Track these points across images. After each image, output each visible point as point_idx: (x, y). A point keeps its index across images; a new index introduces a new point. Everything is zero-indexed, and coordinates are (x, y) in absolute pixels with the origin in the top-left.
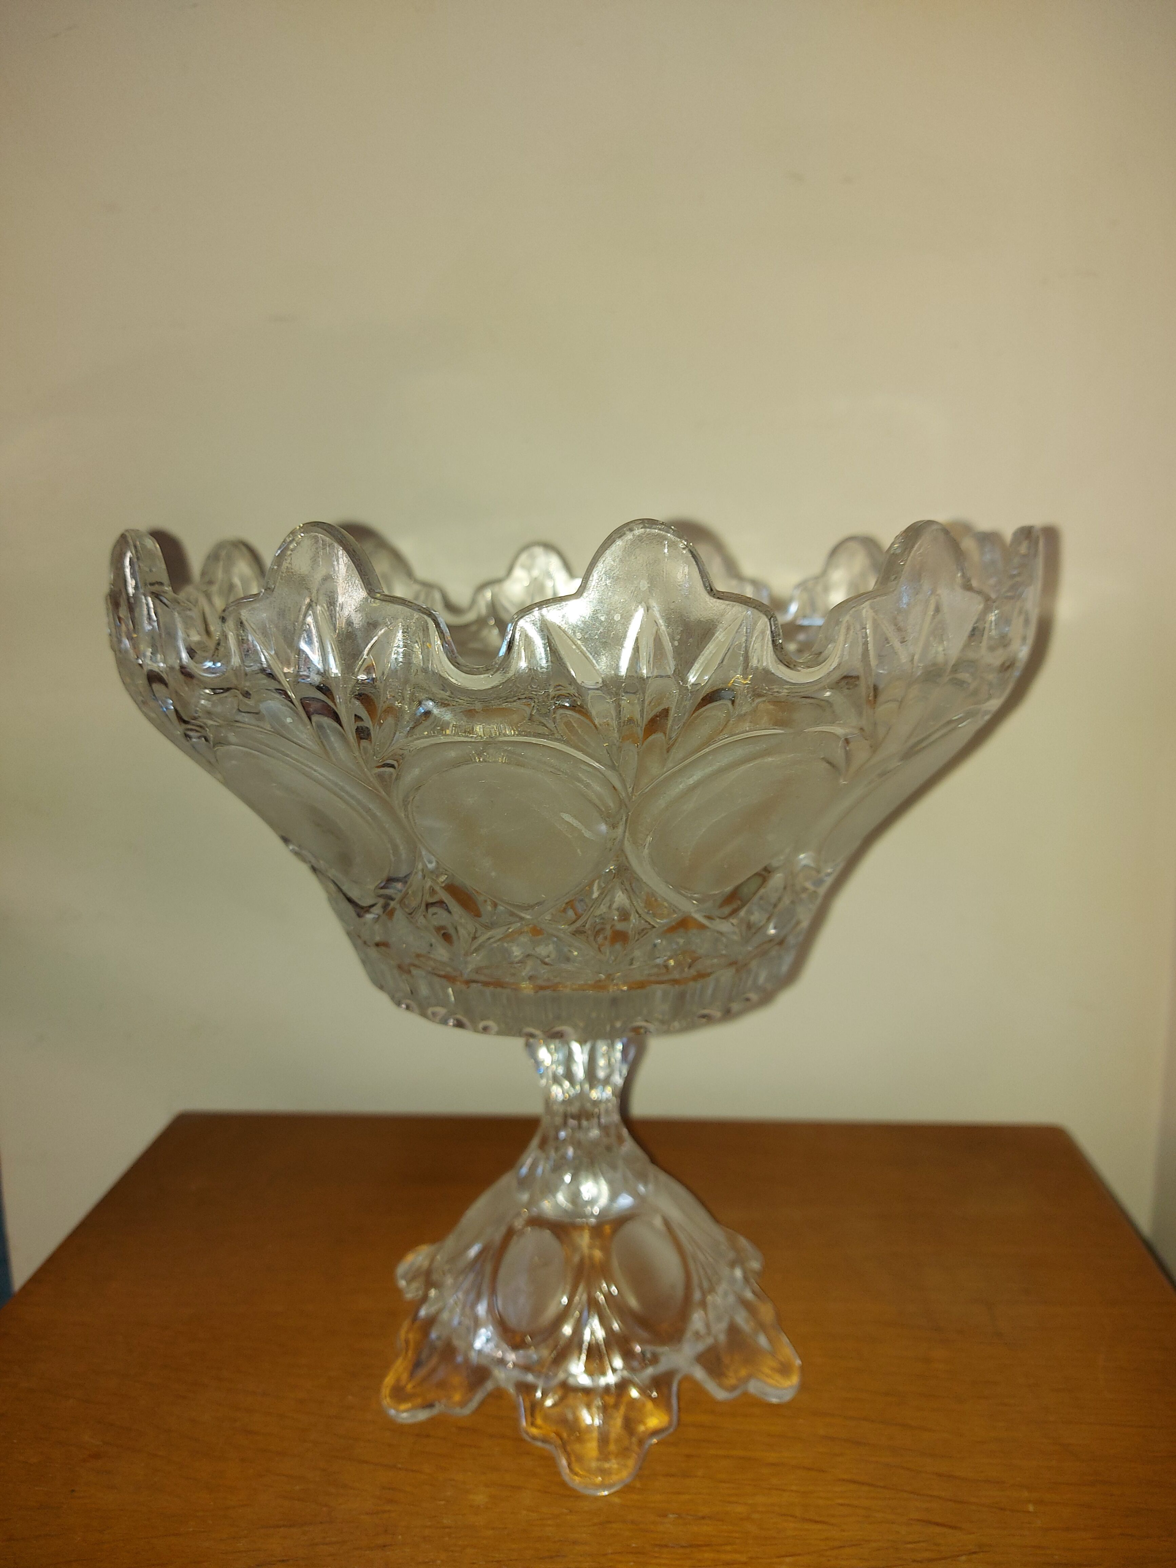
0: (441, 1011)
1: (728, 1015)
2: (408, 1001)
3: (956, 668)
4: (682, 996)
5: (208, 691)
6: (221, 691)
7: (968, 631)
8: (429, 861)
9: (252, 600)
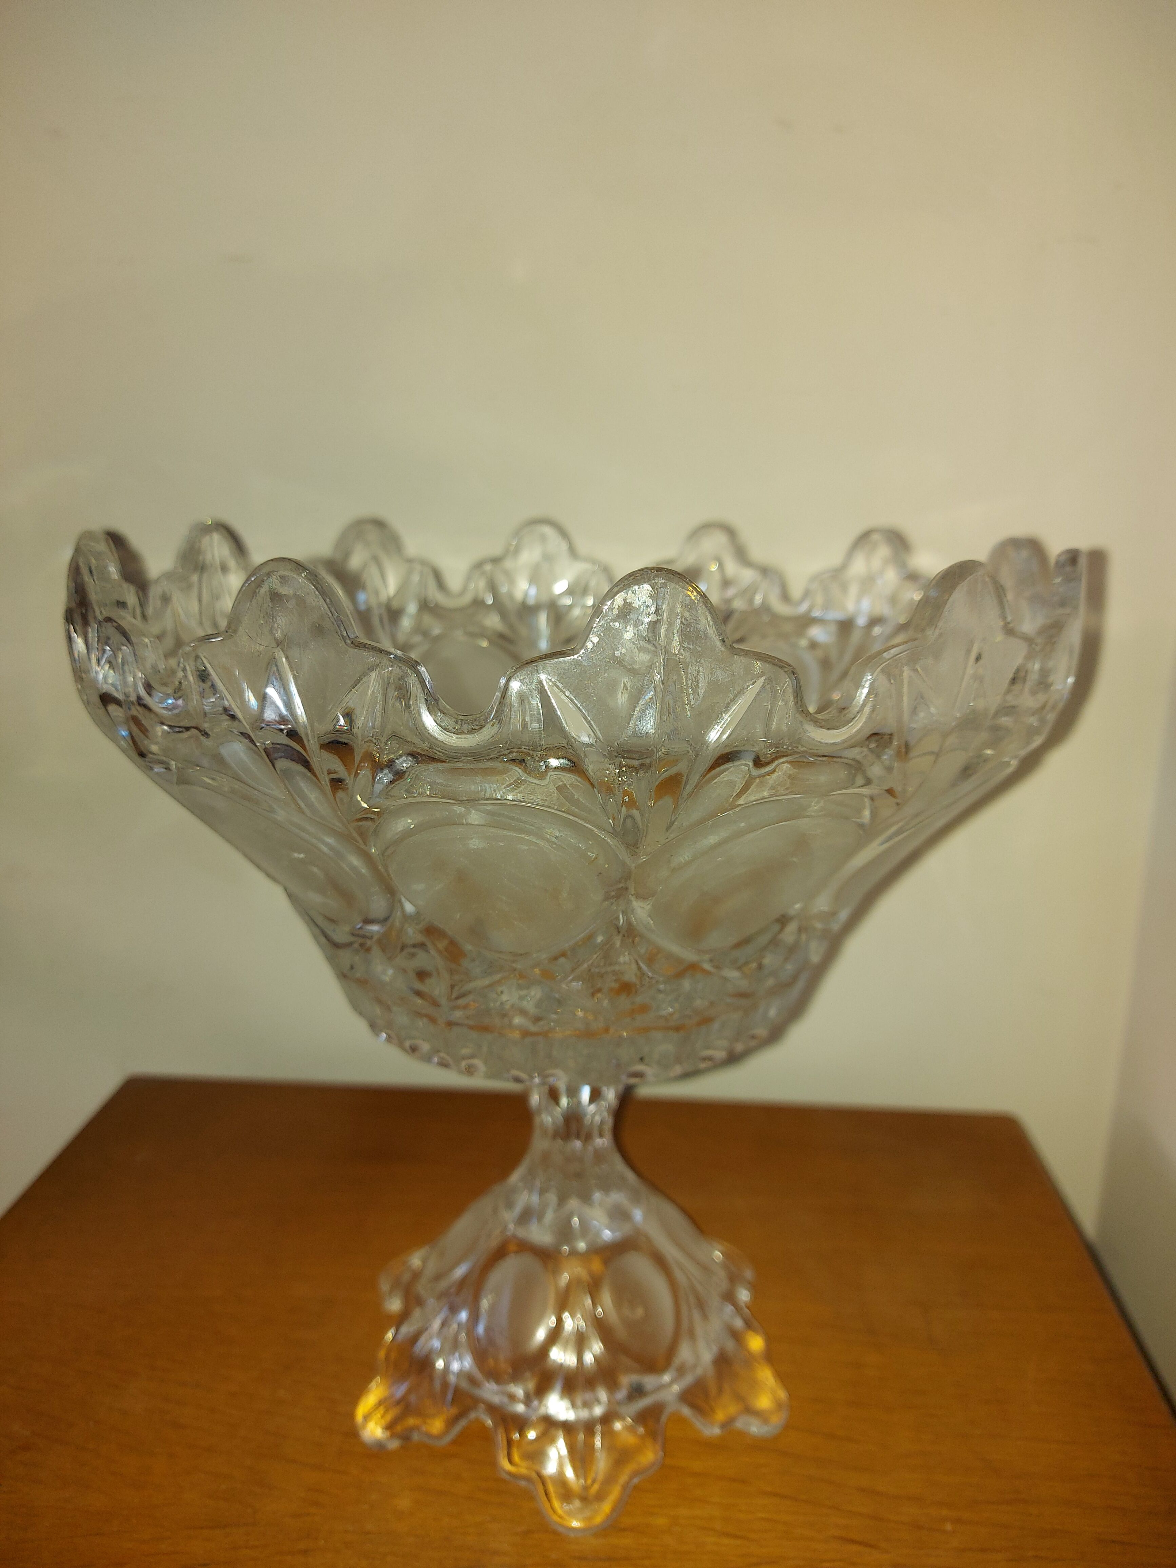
0: (424, 1049)
1: (732, 1058)
2: (389, 1033)
3: (996, 714)
4: (684, 1043)
5: (165, 728)
6: (181, 729)
7: (1011, 676)
8: (409, 908)
9: (214, 640)
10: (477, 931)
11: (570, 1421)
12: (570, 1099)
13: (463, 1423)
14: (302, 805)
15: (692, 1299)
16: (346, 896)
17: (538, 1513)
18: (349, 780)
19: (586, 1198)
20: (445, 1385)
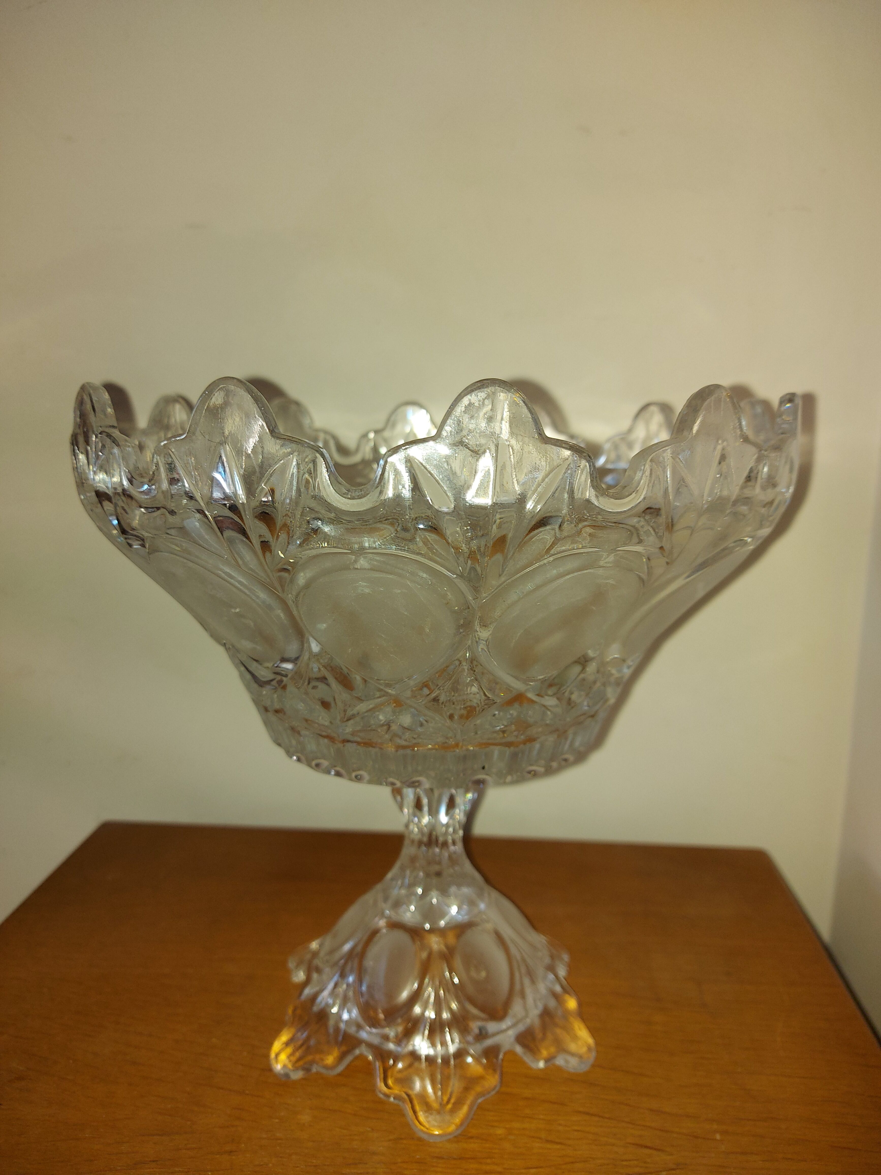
0: (325, 763)
1: (549, 772)
2: (299, 755)
3: (735, 503)
4: (514, 756)
5: (142, 510)
6: (153, 510)
7: (745, 474)
8: (315, 647)
9: (179, 438)
10: (364, 662)
11: (431, 1055)
12: (430, 817)
13: (349, 1059)
14: (240, 562)
15: (523, 970)
16: (268, 640)
17: (407, 1125)
18: (272, 543)
19: (444, 892)
20: (337, 1029)
